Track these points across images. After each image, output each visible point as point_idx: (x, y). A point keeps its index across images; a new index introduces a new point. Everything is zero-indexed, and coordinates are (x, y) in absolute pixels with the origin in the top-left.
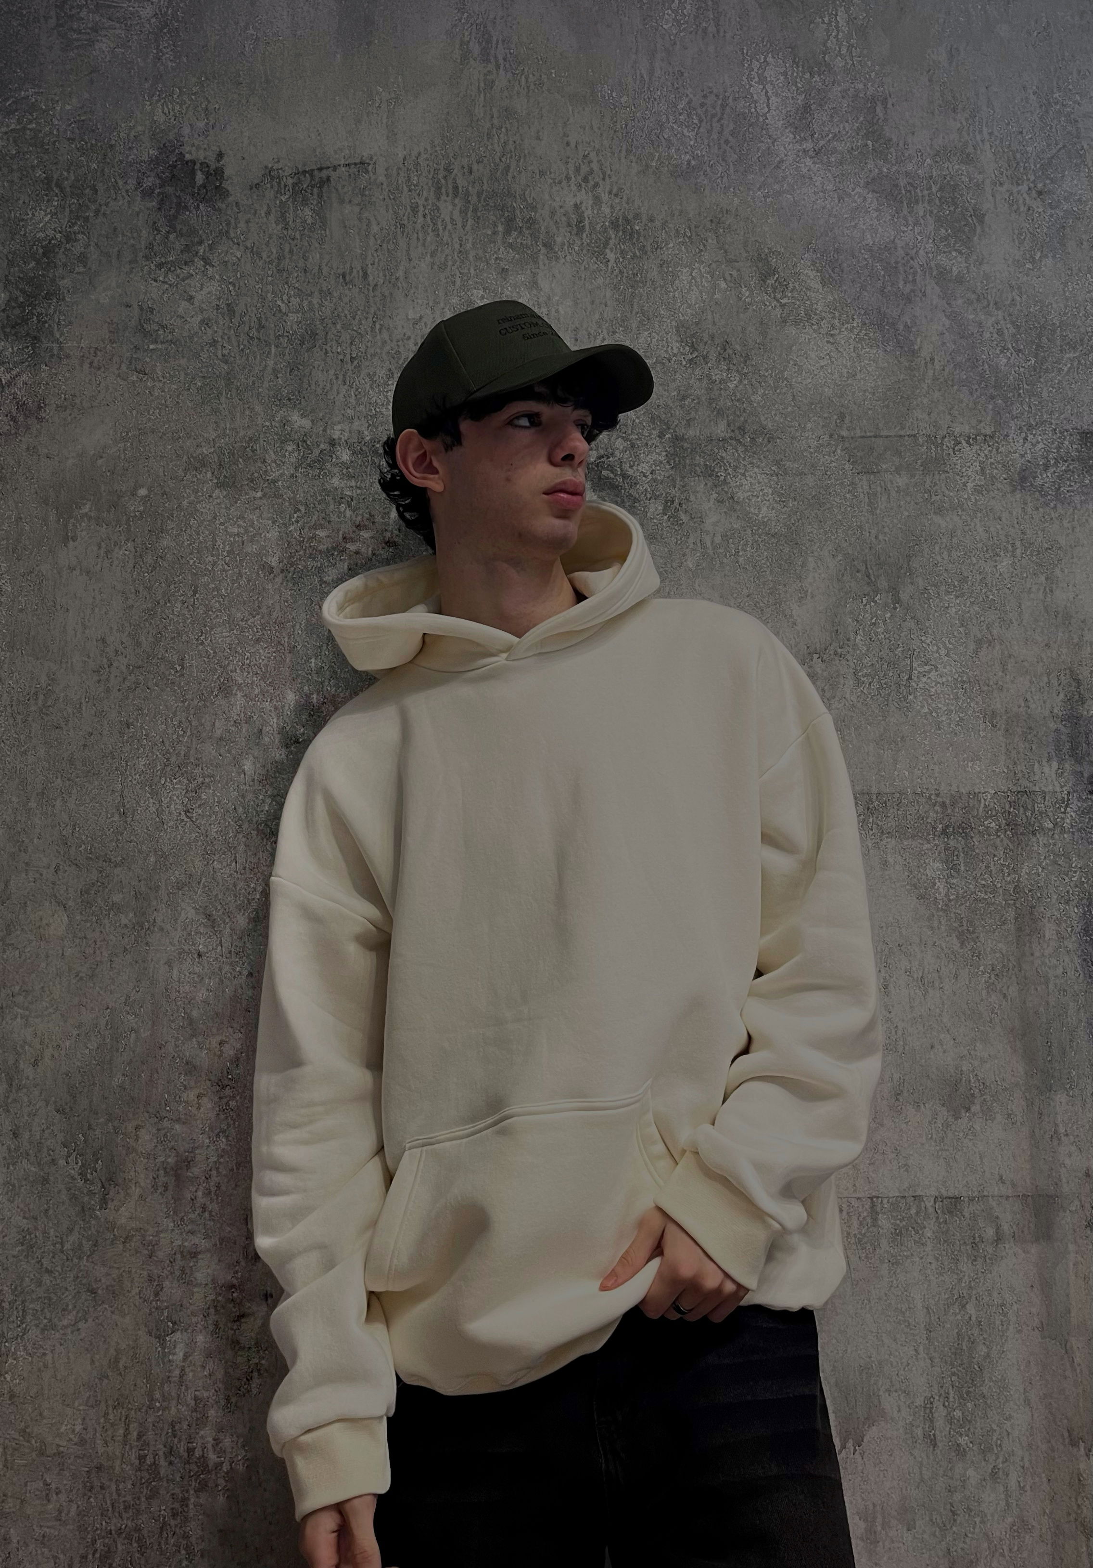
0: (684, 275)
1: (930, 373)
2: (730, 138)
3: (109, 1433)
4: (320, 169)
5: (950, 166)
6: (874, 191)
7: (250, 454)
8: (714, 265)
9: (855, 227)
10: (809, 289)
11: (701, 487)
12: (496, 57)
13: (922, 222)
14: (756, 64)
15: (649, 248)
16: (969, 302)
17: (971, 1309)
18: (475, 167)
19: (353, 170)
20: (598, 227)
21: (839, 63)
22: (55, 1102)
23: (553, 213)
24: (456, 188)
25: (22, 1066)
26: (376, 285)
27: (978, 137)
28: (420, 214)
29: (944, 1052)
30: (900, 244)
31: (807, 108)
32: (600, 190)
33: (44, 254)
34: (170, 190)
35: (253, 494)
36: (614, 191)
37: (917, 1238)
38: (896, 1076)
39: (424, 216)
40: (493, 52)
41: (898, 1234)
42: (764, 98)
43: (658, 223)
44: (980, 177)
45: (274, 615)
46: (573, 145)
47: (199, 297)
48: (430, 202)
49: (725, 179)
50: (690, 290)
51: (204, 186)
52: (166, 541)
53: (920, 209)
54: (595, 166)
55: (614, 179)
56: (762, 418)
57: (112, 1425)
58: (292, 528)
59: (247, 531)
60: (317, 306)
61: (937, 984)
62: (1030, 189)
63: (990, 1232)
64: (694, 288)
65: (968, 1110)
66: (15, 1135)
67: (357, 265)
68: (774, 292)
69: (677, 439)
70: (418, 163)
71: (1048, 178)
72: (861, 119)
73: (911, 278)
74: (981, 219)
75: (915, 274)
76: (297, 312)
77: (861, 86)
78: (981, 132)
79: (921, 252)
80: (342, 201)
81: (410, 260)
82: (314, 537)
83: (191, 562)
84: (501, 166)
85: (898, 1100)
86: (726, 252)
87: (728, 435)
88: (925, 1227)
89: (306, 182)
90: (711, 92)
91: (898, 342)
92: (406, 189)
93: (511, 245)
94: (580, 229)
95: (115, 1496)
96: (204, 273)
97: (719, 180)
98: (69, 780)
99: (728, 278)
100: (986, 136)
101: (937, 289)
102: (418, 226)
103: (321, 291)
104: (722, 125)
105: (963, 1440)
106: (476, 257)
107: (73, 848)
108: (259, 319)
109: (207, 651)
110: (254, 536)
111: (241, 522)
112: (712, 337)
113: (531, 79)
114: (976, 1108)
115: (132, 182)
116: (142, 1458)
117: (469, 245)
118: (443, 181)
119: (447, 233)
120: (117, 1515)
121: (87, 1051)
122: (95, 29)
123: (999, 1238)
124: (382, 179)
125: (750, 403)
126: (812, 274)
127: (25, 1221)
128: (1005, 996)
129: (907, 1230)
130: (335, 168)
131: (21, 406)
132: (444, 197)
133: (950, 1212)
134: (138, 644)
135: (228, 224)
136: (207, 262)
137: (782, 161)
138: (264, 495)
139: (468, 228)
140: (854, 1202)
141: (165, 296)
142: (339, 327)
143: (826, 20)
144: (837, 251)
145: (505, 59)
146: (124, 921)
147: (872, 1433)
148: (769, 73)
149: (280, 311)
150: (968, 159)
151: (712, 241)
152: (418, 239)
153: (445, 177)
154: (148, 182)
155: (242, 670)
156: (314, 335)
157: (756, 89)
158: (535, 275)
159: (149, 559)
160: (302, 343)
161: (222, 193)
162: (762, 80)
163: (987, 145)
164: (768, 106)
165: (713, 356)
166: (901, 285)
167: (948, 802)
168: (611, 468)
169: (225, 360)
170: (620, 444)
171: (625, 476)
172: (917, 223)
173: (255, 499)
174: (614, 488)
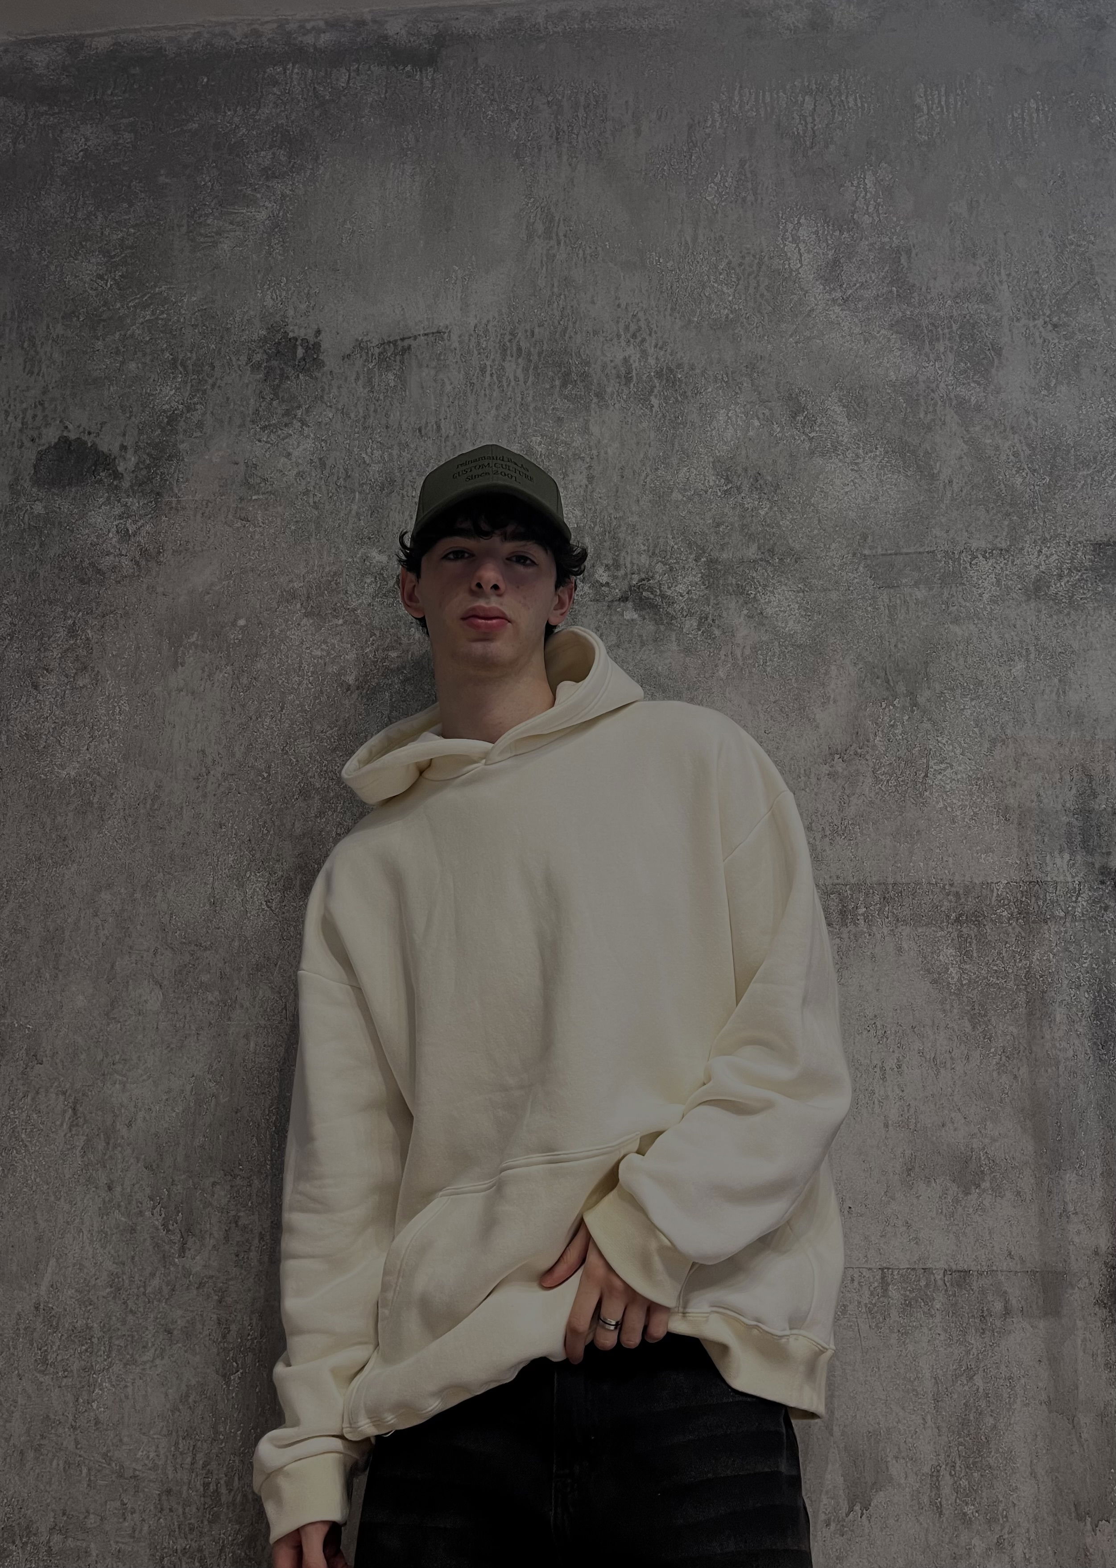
0: (722, 416)
1: (949, 494)
2: (765, 293)
3: (179, 1460)
4: (403, 339)
5: (970, 307)
6: (897, 332)
7: (335, 586)
8: (748, 406)
9: (879, 365)
10: (835, 423)
11: (733, 605)
12: (557, 235)
13: (943, 357)
14: (790, 226)
15: (689, 394)
16: (987, 428)
17: (978, 1381)
18: (537, 330)
19: (431, 338)
20: (644, 378)
21: (867, 219)
22: (145, 1159)
23: (604, 367)
24: (519, 349)
25: (118, 1127)
26: (448, 437)
27: (997, 279)
28: (488, 373)
29: (955, 1130)
30: (921, 378)
31: (836, 262)
32: (647, 344)
33: (168, 423)
34: (274, 363)
35: (335, 621)
36: (660, 344)
37: (926, 1309)
38: (908, 1153)
39: (491, 375)
40: (555, 229)
41: (908, 1305)
42: (797, 256)
43: (698, 371)
44: (998, 315)
45: (350, 727)
46: (623, 306)
47: (296, 453)
48: (497, 363)
49: (760, 329)
50: (726, 428)
51: (303, 359)
52: (260, 665)
53: (941, 347)
54: (643, 324)
55: (659, 334)
56: (790, 541)
57: (181, 1453)
58: (368, 650)
59: (329, 654)
60: (396, 457)
61: (948, 1065)
62: (1045, 323)
63: (998, 1306)
64: (730, 427)
65: (978, 1186)
66: (110, 1189)
67: (433, 420)
68: (804, 427)
69: (712, 562)
70: (487, 330)
71: (1062, 312)
72: (887, 268)
73: (931, 409)
74: (999, 352)
75: (935, 404)
76: (379, 462)
77: (887, 239)
78: (999, 274)
79: (942, 385)
80: (420, 366)
81: (478, 414)
82: (387, 657)
83: (280, 682)
84: (559, 330)
85: (909, 1175)
86: (760, 393)
87: (758, 557)
88: (934, 1299)
89: (391, 350)
90: (749, 253)
91: (918, 467)
92: (476, 352)
93: (566, 397)
94: (629, 380)
95: (182, 1519)
96: (301, 433)
97: (755, 330)
98: (169, 873)
99: (761, 416)
100: (1004, 278)
101: (956, 417)
102: (486, 384)
103: (400, 444)
104: (758, 282)
105: (969, 1510)
106: (535, 408)
107: (170, 933)
108: (346, 470)
109: (291, 760)
110: (335, 657)
111: (324, 646)
112: (746, 470)
113: (588, 251)
114: (986, 1185)
115: (244, 358)
116: (206, 1485)
117: (530, 399)
118: (508, 344)
119: (510, 389)
120: (182, 1535)
121: (174, 1114)
122: (218, 233)
123: (1007, 1312)
124: (456, 345)
125: (779, 527)
126: (838, 409)
127: (115, 1265)
128: (1015, 1077)
129: (917, 1301)
130: (415, 338)
131: (144, 552)
132: (509, 358)
133: (959, 1286)
134: (233, 755)
135: (323, 390)
136: (304, 423)
137: (812, 310)
138: (345, 622)
139: (529, 383)
140: (865, 1273)
141: (267, 455)
142: (414, 474)
143: (855, 183)
144: (862, 387)
145: (565, 236)
146: (210, 998)
147: (879, 1499)
148: (803, 233)
149: (364, 462)
150: (987, 299)
151: (746, 384)
152: (485, 395)
153: (510, 341)
154: (257, 357)
155: (320, 776)
156: (392, 482)
157: (790, 247)
158: (587, 422)
159: (245, 680)
160: (382, 489)
161: (319, 363)
162: (796, 240)
163: (1005, 286)
164: (800, 261)
165: (746, 488)
166: (922, 415)
167: (961, 892)
168: (651, 590)
169: (316, 506)
170: (659, 568)
171: (663, 596)
172: (938, 359)
173: (337, 626)
174: (654, 607)
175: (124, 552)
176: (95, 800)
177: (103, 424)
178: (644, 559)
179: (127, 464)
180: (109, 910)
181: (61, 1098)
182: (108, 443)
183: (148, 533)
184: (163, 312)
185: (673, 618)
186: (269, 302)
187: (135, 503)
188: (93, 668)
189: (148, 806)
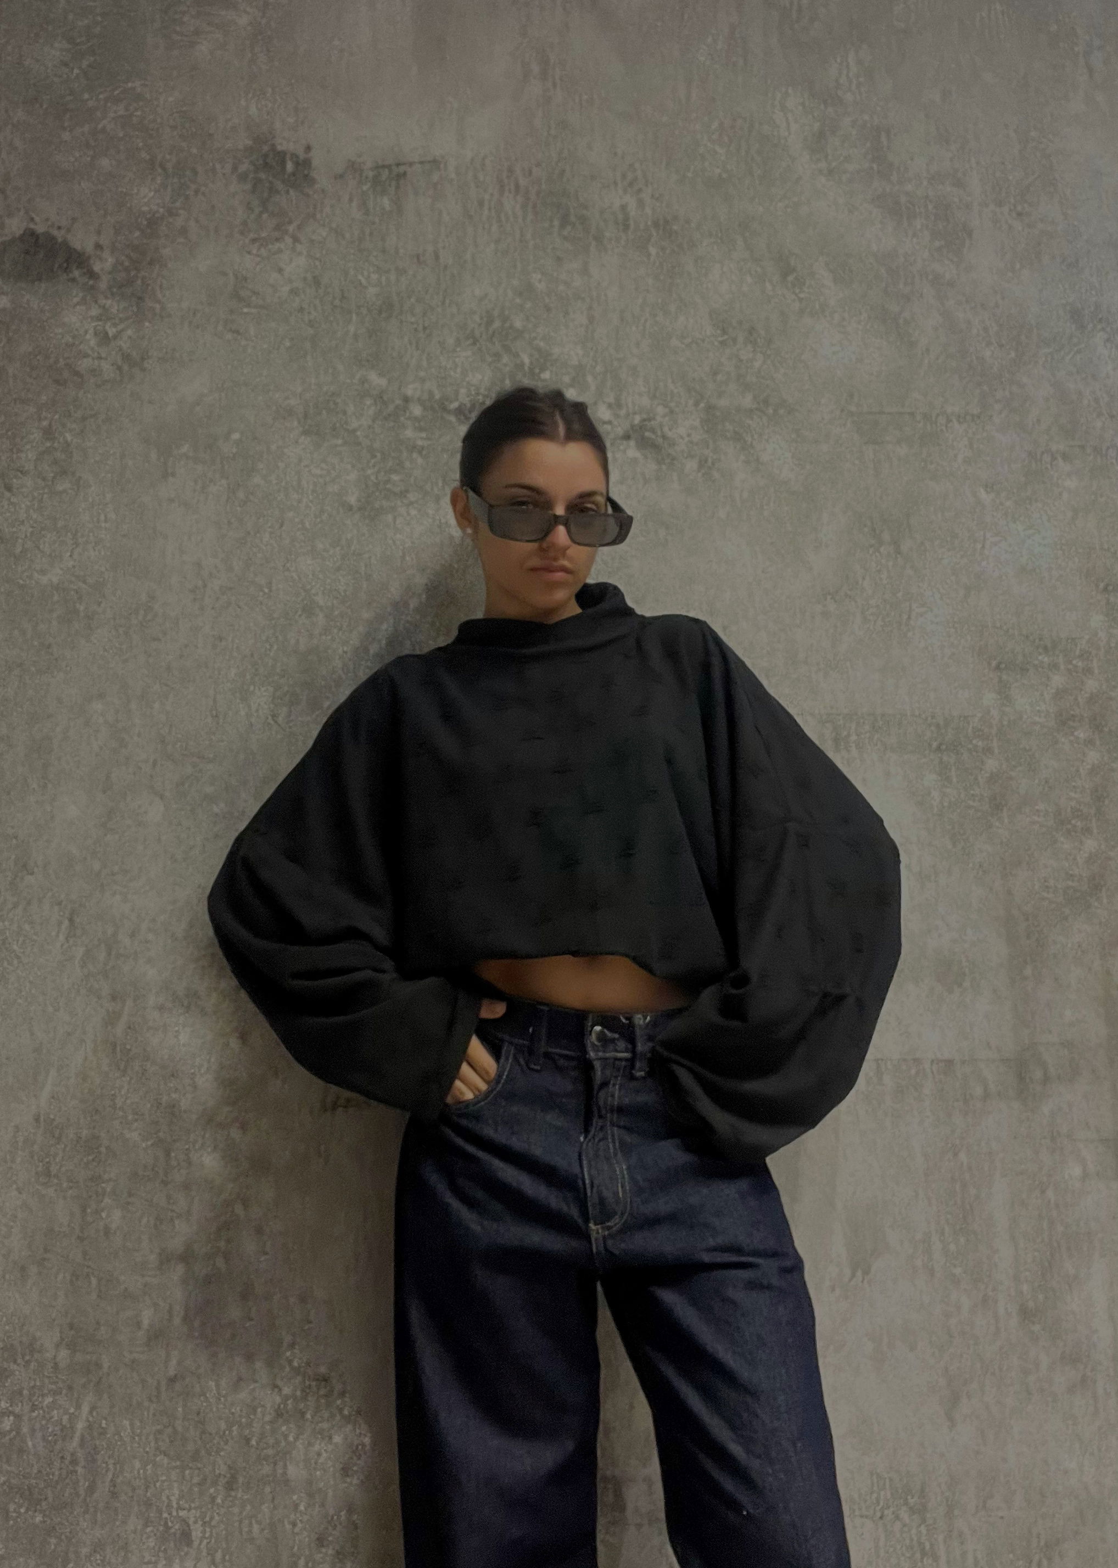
0: (717, 270)
1: (926, 361)
2: (756, 157)
4: (398, 165)
5: (944, 189)
6: (878, 207)
7: (333, 406)
8: (742, 263)
9: (862, 236)
10: (823, 286)
11: (731, 450)
12: (553, 78)
13: (919, 234)
14: (779, 95)
15: (685, 246)
16: (960, 303)
18: (534, 170)
19: (427, 167)
20: (642, 226)
21: (849, 97)
23: (602, 212)
24: (517, 187)
25: (120, 937)
26: (446, 266)
27: (967, 165)
28: (486, 207)
30: (901, 252)
32: (643, 194)
33: (148, 226)
34: (263, 176)
35: (335, 441)
36: (656, 196)
37: (916, 1095)
39: (490, 209)
40: (551, 72)
41: (900, 1091)
42: (784, 123)
44: (969, 199)
45: (353, 548)
46: (619, 155)
47: (288, 269)
48: (495, 197)
49: (751, 190)
50: (721, 282)
51: (294, 174)
52: (257, 480)
53: (918, 223)
54: (639, 174)
55: (655, 185)
56: (784, 393)
58: (369, 472)
59: (328, 473)
60: (393, 282)
62: (1011, 210)
63: (978, 1090)
64: (725, 281)
65: (959, 985)
67: (430, 248)
68: (794, 287)
69: (710, 408)
70: (485, 164)
71: (1025, 202)
72: (868, 145)
73: (910, 281)
74: (970, 234)
75: (913, 277)
76: (376, 286)
77: (868, 118)
78: (969, 161)
79: (919, 260)
80: (416, 193)
81: (476, 246)
82: (388, 481)
83: (279, 498)
84: (557, 171)
86: (752, 252)
87: (754, 406)
88: (923, 1086)
89: (385, 174)
90: (739, 117)
91: (899, 334)
92: (473, 185)
93: (565, 238)
94: (626, 227)
96: (294, 249)
97: (746, 191)
98: (167, 685)
99: (754, 274)
100: (974, 165)
101: (932, 290)
102: (485, 218)
103: (397, 269)
104: (749, 146)
106: (535, 246)
107: (170, 745)
108: (342, 291)
109: (292, 577)
110: (335, 478)
111: (323, 465)
112: (740, 323)
113: (585, 97)
114: (966, 984)
115: (228, 167)
117: (528, 236)
118: (506, 180)
119: (509, 224)
122: (196, 33)
123: (986, 1096)
124: (453, 176)
125: (773, 379)
126: (825, 274)
129: (907, 1088)
130: (411, 164)
131: (126, 357)
132: (507, 194)
133: (944, 1073)
134: (231, 569)
135: (315, 208)
136: (296, 240)
137: (800, 178)
138: (345, 443)
139: (528, 220)
141: (258, 268)
142: (413, 300)
143: (839, 60)
144: (847, 255)
145: (561, 80)
146: (216, 809)
148: (789, 103)
149: (361, 284)
150: (959, 183)
151: (740, 242)
152: (483, 228)
153: (508, 177)
154: (244, 167)
155: (323, 593)
156: (390, 306)
157: (778, 116)
158: (586, 264)
159: (241, 495)
160: (380, 312)
161: (309, 180)
162: (783, 109)
163: (975, 173)
164: (788, 131)
165: (741, 339)
166: (901, 286)
167: (942, 723)
168: (653, 430)
169: (311, 324)
170: (660, 410)
171: (664, 437)
172: (914, 235)
173: (336, 446)
174: (656, 447)
175: (103, 355)
176: (82, 608)
177: (74, 220)
178: (645, 401)
179: (104, 264)
180: (101, 720)
181: (56, 908)
182: (81, 240)
183: (130, 337)
184: (136, 110)
185: (673, 459)
186: (253, 110)
187: (114, 306)
188: (73, 474)
189: (140, 618)
